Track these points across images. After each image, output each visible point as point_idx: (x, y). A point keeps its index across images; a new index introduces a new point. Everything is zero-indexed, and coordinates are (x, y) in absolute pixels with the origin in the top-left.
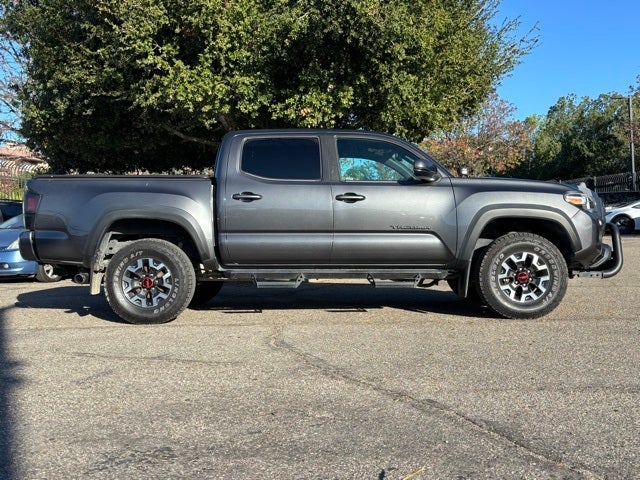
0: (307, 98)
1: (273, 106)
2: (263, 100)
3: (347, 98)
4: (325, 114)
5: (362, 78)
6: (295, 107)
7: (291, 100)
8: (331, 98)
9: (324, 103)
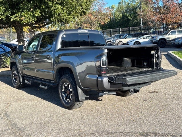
0: (23, 14)
1: (11, 16)
2: (7, 14)
3: (38, 13)
4: (30, 19)
5: (43, 6)
6: (19, 16)
7: (17, 14)
8: (32, 14)
9: (29, 15)
